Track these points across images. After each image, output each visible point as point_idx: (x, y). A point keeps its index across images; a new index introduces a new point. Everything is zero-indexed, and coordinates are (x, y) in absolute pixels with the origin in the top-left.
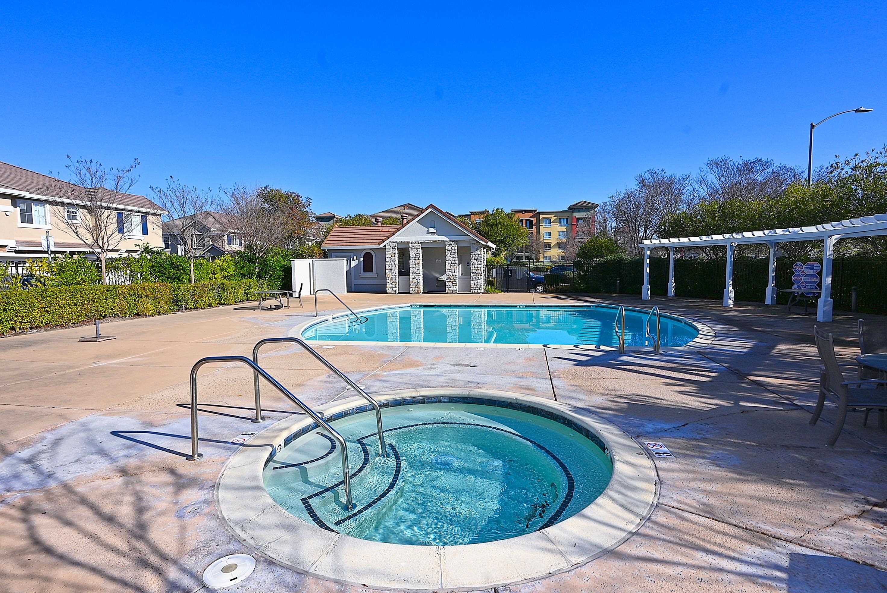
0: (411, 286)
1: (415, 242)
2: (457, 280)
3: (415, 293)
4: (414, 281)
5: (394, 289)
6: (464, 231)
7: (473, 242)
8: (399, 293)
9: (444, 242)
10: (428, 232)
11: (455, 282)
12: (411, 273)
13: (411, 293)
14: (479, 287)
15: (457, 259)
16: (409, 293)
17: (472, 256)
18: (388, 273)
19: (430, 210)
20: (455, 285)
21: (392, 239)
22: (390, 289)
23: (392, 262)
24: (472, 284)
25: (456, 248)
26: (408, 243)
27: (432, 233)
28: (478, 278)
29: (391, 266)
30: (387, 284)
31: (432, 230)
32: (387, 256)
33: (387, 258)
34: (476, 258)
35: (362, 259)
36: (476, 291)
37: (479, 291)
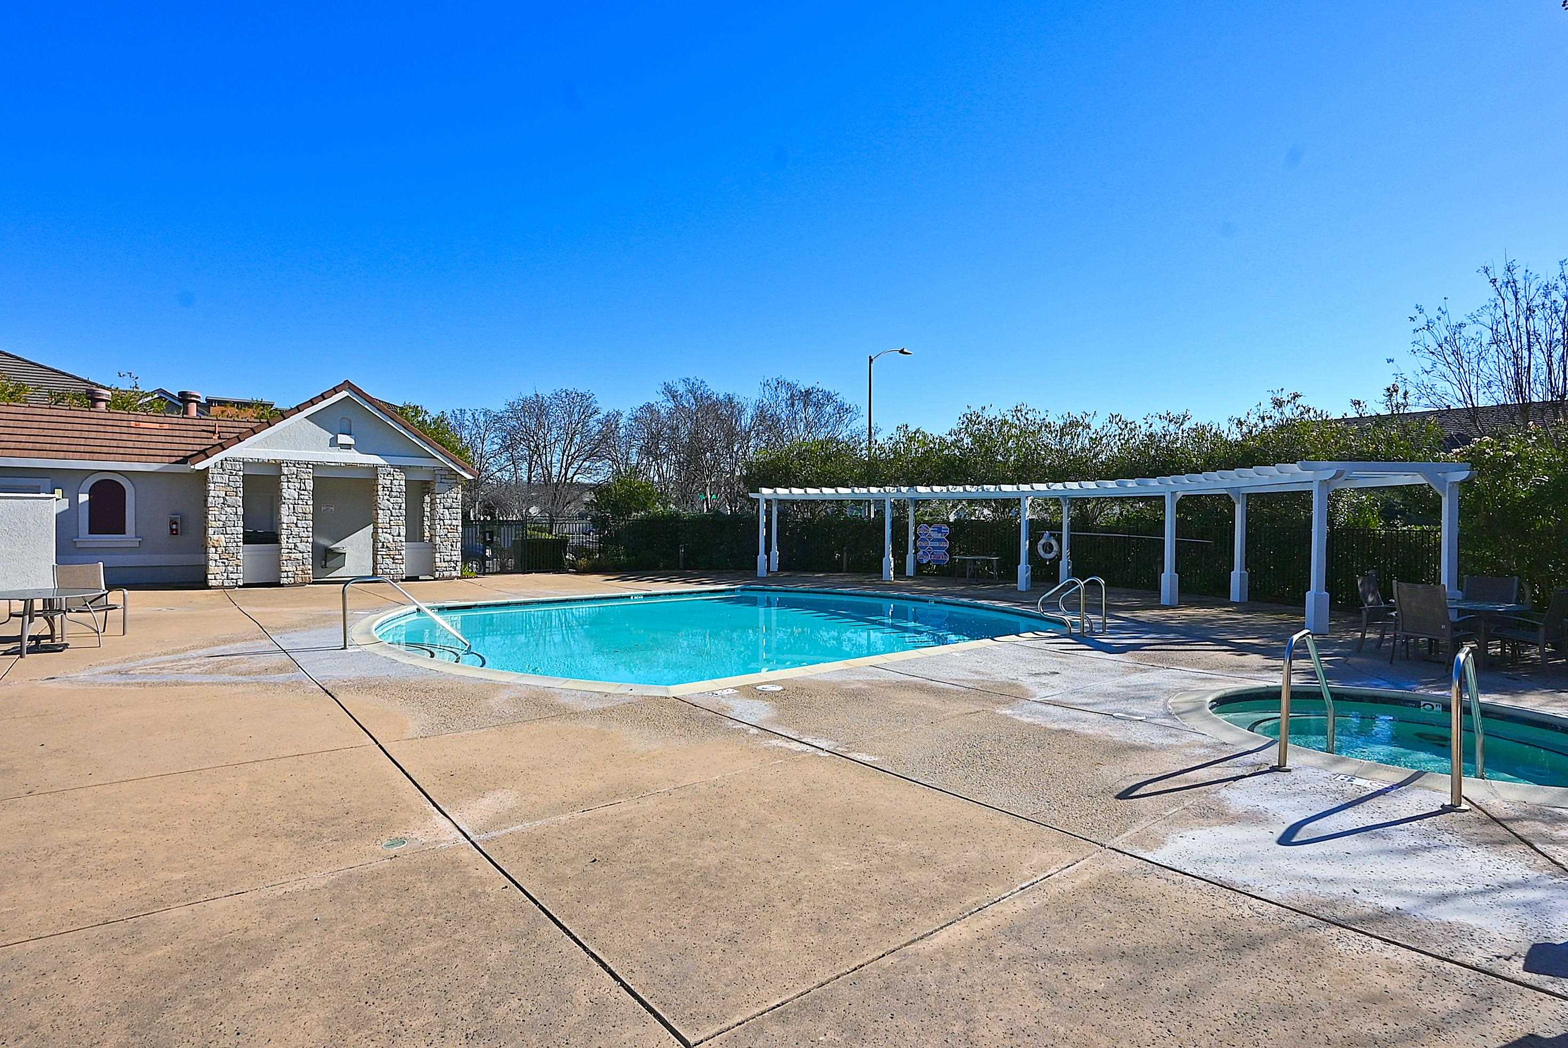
0: (284, 568)
1: (296, 463)
2: (403, 552)
3: (295, 584)
4: (293, 556)
5: (231, 576)
6: (426, 448)
7: (442, 472)
8: (245, 586)
9: (375, 468)
10: (334, 443)
11: (400, 557)
12: (284, 537)
13: (282, 585)
14: (453, 565)
15: (404, 505)
16: (279, 585)
17: (438, 501)
18: (216, 537)
19: (344, 394)
20: (400, 561)
21: (233, 452)
22: (218, 577)
23: (228, 509)
24: (437, 560)
25: (403, 483)
26: (278, 465)
27: (348, 447)
28: (452, 546)
29: (223, 517)
30: (212, 563)
31: (343, 439)
32: (212, 493)
33: (210, 499)
34: (447, 505)
35: (84, 498)
36: (446, 574)
37: (454, 574)
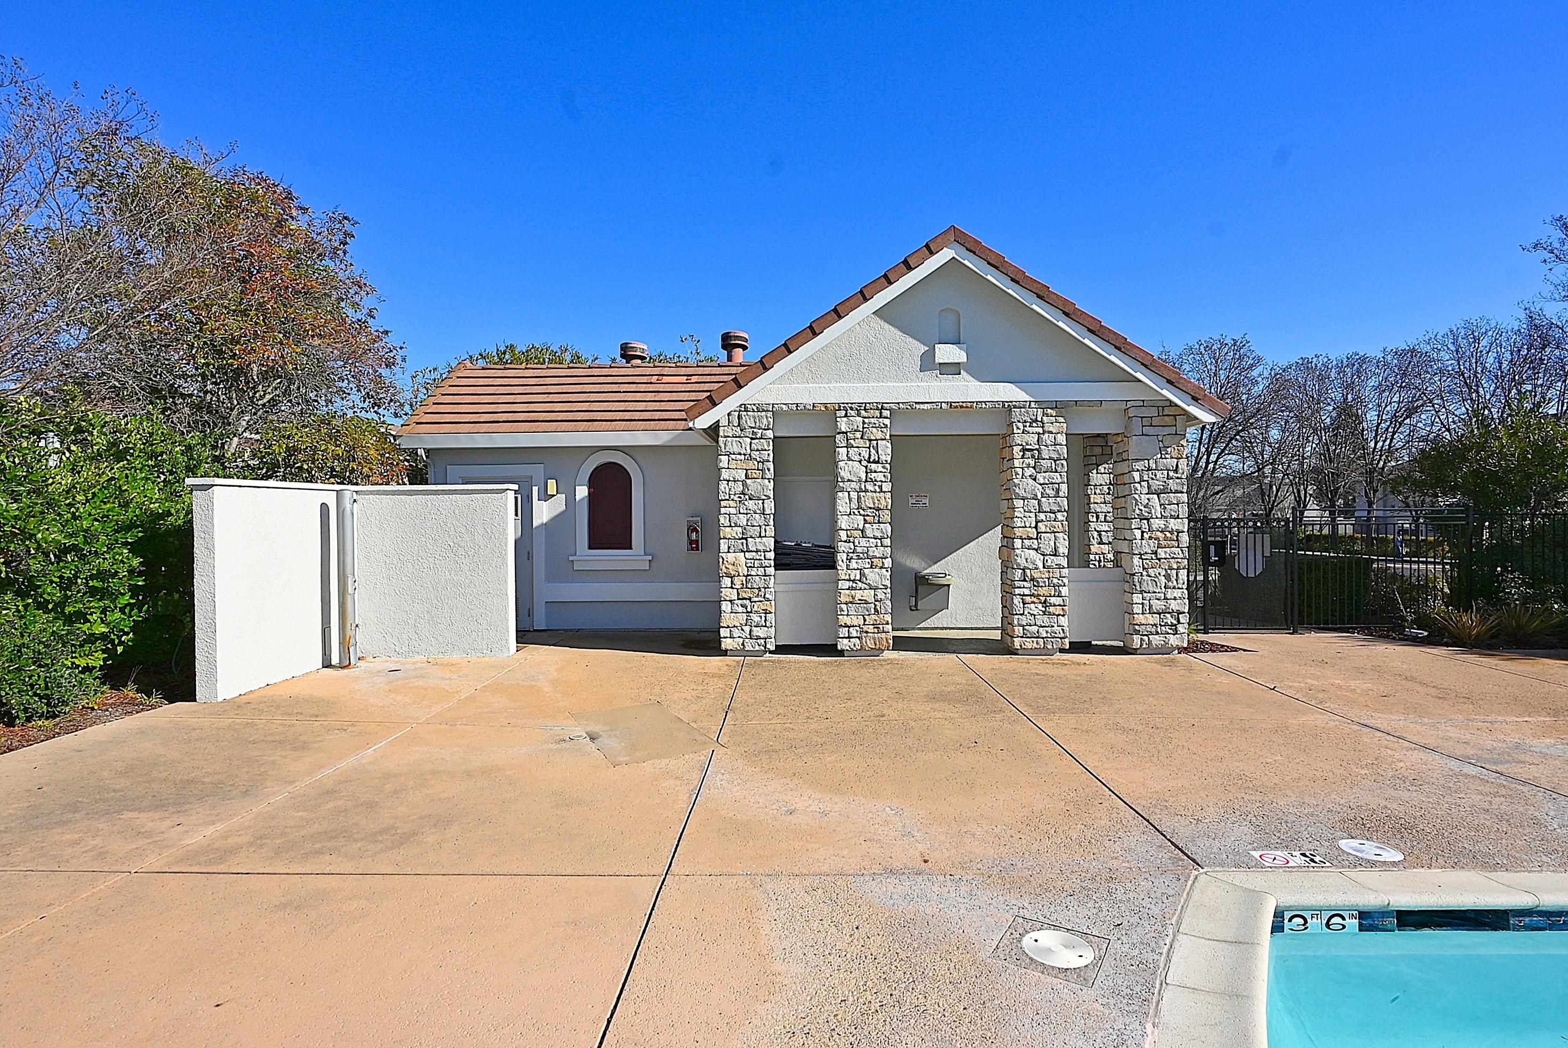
0: (843, 620)
1: (860, 408)
2: (1064, 591)
3: (861, 652)
4: (858, 595)
5: (758, 632)
6: (1112, 358)
7: (1147, 412)
8: (781, 649)
9: (1008, 408)
10: (928, 363)
11: (1058, 601)
12: (841, 557)
13: (841, 653)
14: (1170, 619)
15: (1064, 487)
16: (830, 650)
17: (1136, 476)
18: (731, 557)
19: (946, 254)
20: (1058, 610)
21: (749, 394)
22: (736, 633)
23: (751, 504)
24: (1137, 609)
25: (1062, 439)
26: (831, 412)
27: (952, 369)
28: (1168, 577)
29: (743, 520)
30: (726, 606)
31: (948, 353)
32: (725, 474)
33: (723, 485)
34: (1155, 484)
35: (582, 492)
36: (1156, 640)
37: (1173, 640)
